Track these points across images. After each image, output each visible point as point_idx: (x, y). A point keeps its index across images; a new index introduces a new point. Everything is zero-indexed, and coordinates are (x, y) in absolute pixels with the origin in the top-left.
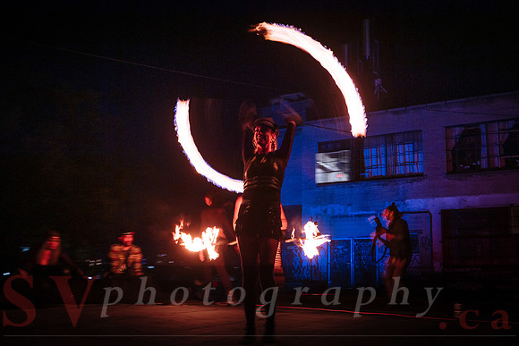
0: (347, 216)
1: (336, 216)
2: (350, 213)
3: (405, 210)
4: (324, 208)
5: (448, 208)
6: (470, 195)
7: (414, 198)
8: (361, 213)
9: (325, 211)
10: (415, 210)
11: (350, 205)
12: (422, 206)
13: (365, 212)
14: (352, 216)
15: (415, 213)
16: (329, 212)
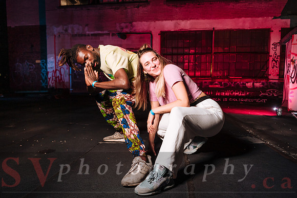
0: (85, 35)
1: (76, 35)
2: (87, 33)
3: (132, 30)
4: (65, 27)
5: (166, 30)
6: (183, 19)
7: (139, 21)
8: (96, 32)
9: (66, 30)
10: (141, 31)
11: (87, 25)
12: (145, 28)
13: (100, 32)
14: (89, 35)
15: (140, 33)
16: (70, 31)
